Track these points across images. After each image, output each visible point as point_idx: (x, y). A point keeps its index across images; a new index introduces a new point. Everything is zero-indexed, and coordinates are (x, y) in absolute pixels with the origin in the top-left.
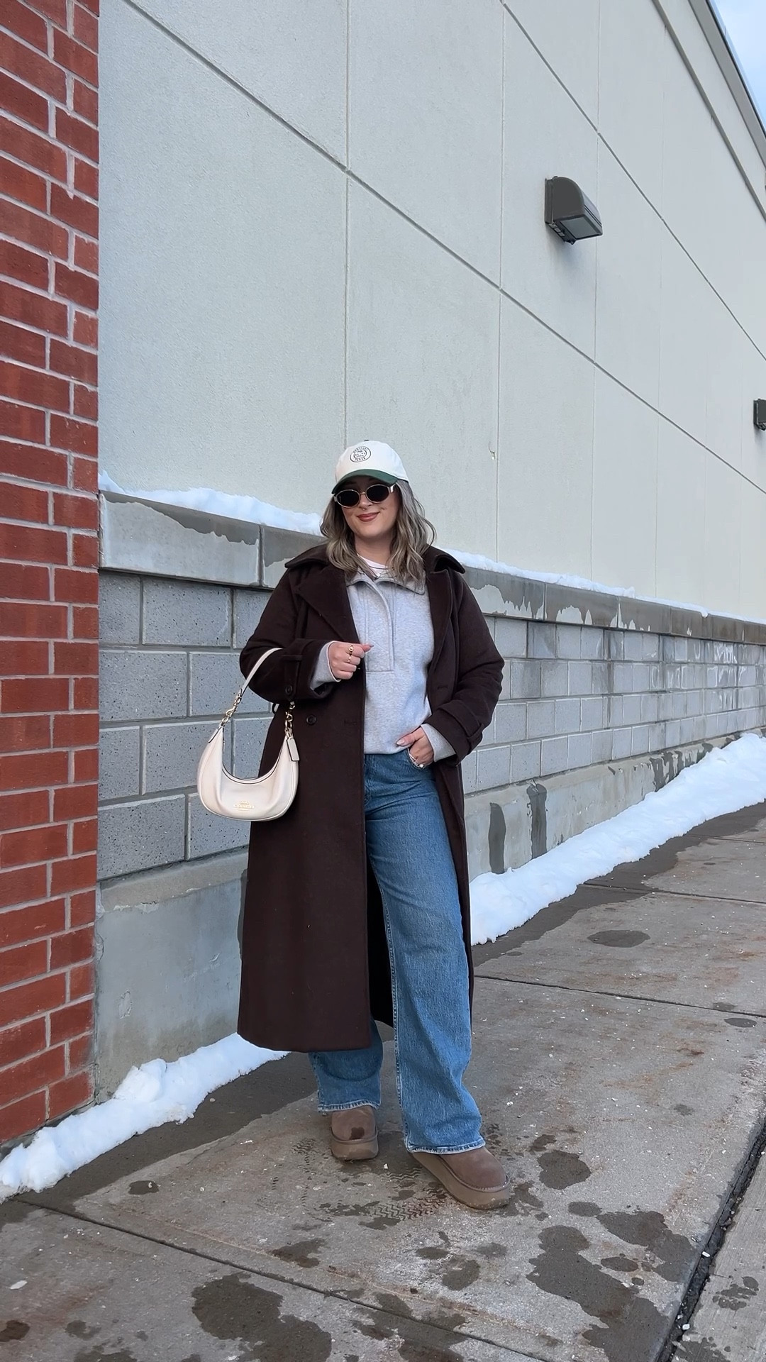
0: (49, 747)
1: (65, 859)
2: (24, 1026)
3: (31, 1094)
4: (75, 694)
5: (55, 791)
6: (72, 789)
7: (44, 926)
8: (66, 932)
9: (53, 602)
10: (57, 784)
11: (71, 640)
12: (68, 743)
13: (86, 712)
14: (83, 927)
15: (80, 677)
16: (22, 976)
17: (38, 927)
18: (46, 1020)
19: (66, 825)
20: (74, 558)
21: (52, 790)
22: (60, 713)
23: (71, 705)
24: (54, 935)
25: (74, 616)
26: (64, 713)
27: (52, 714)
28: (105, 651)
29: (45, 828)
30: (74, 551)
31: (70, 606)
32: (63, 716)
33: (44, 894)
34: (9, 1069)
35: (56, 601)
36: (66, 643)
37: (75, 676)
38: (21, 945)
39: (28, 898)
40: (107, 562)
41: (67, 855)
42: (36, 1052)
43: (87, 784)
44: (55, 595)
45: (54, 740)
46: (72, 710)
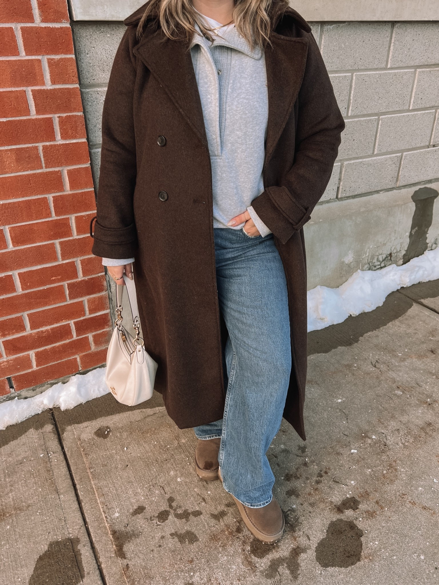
0: (41, 168)
1: (71, 238)
2: (52, 329)
3: (66, 359)
4: (61, 129)
5: (53, 197)
6: (69, 195)
7: (59, 277)
8: (80, 280)
9: (23, 56)
10: (54, 193)
11: (49, 86)
12: (60, 164)
13: (74, 141)
14: (94, 276)
15: (64, 115)
16: (46, 304)
17: (54, 278)
18: (70, 325)
19: (68, 218)
20: (41, 16)
21: (50, 197)
22: (48, 144)
23: (58, 136)
24: (69, 282)
25: (49, 66)
26: (52, 143)
27: (40, 146)
28: (99, 89)
29: (48, 221)
30: (39, 9)
31: (44, 59)
32: (51, 146)
33: (56, 259)
34: (46, 349)
35: (27, 55)
36: (44, 90)
37: (59, 115)
38: (41, 288)
39: (40, 263)
40: (78, 16)
41: (72, 236)
42: (65, 340)
43: (83, 191)
44: (25, 50)
45: (45, 163)
46: (59, 140)
